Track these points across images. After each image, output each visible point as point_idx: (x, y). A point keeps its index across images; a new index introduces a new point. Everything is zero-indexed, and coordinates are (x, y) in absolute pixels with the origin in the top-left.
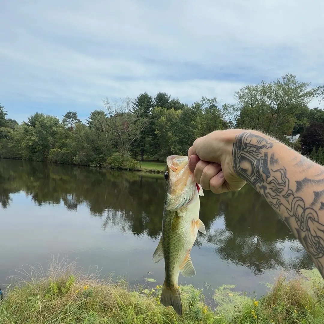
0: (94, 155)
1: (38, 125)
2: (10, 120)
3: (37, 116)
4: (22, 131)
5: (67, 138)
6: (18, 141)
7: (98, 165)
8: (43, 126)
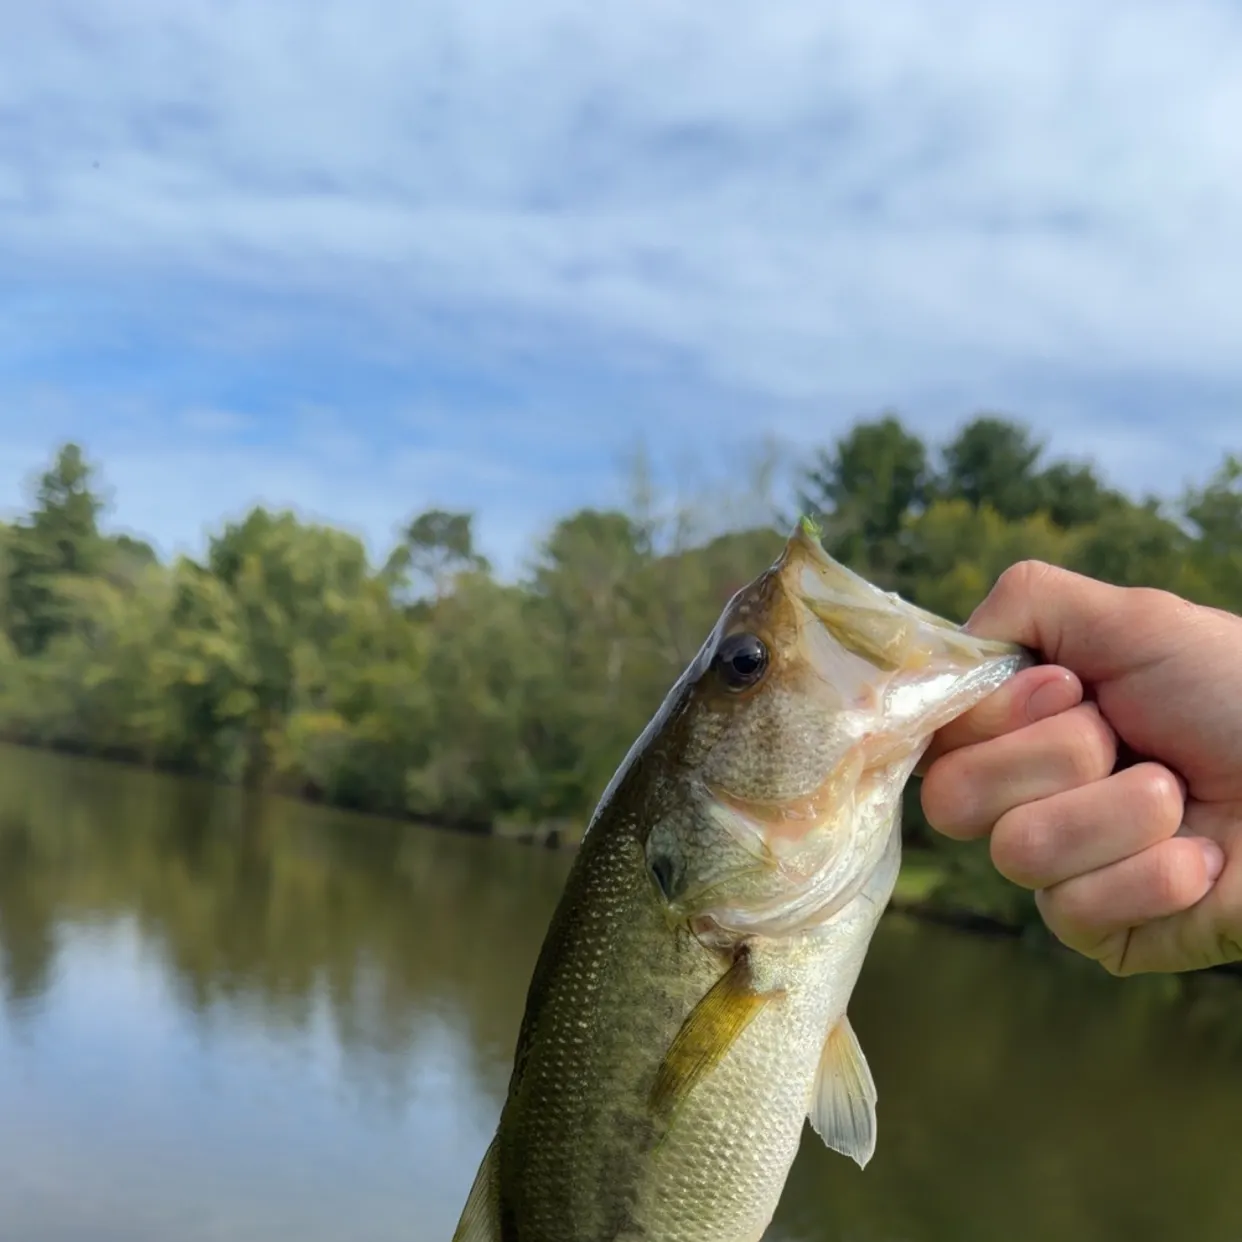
0: (522, 771)
1: (252, 572)
2: (124, 543)
3: (258, 522)
4: (165, 600)
5: (392, 655)
6: (136, 657)
7: (542, 830)
8: (279, 580)
